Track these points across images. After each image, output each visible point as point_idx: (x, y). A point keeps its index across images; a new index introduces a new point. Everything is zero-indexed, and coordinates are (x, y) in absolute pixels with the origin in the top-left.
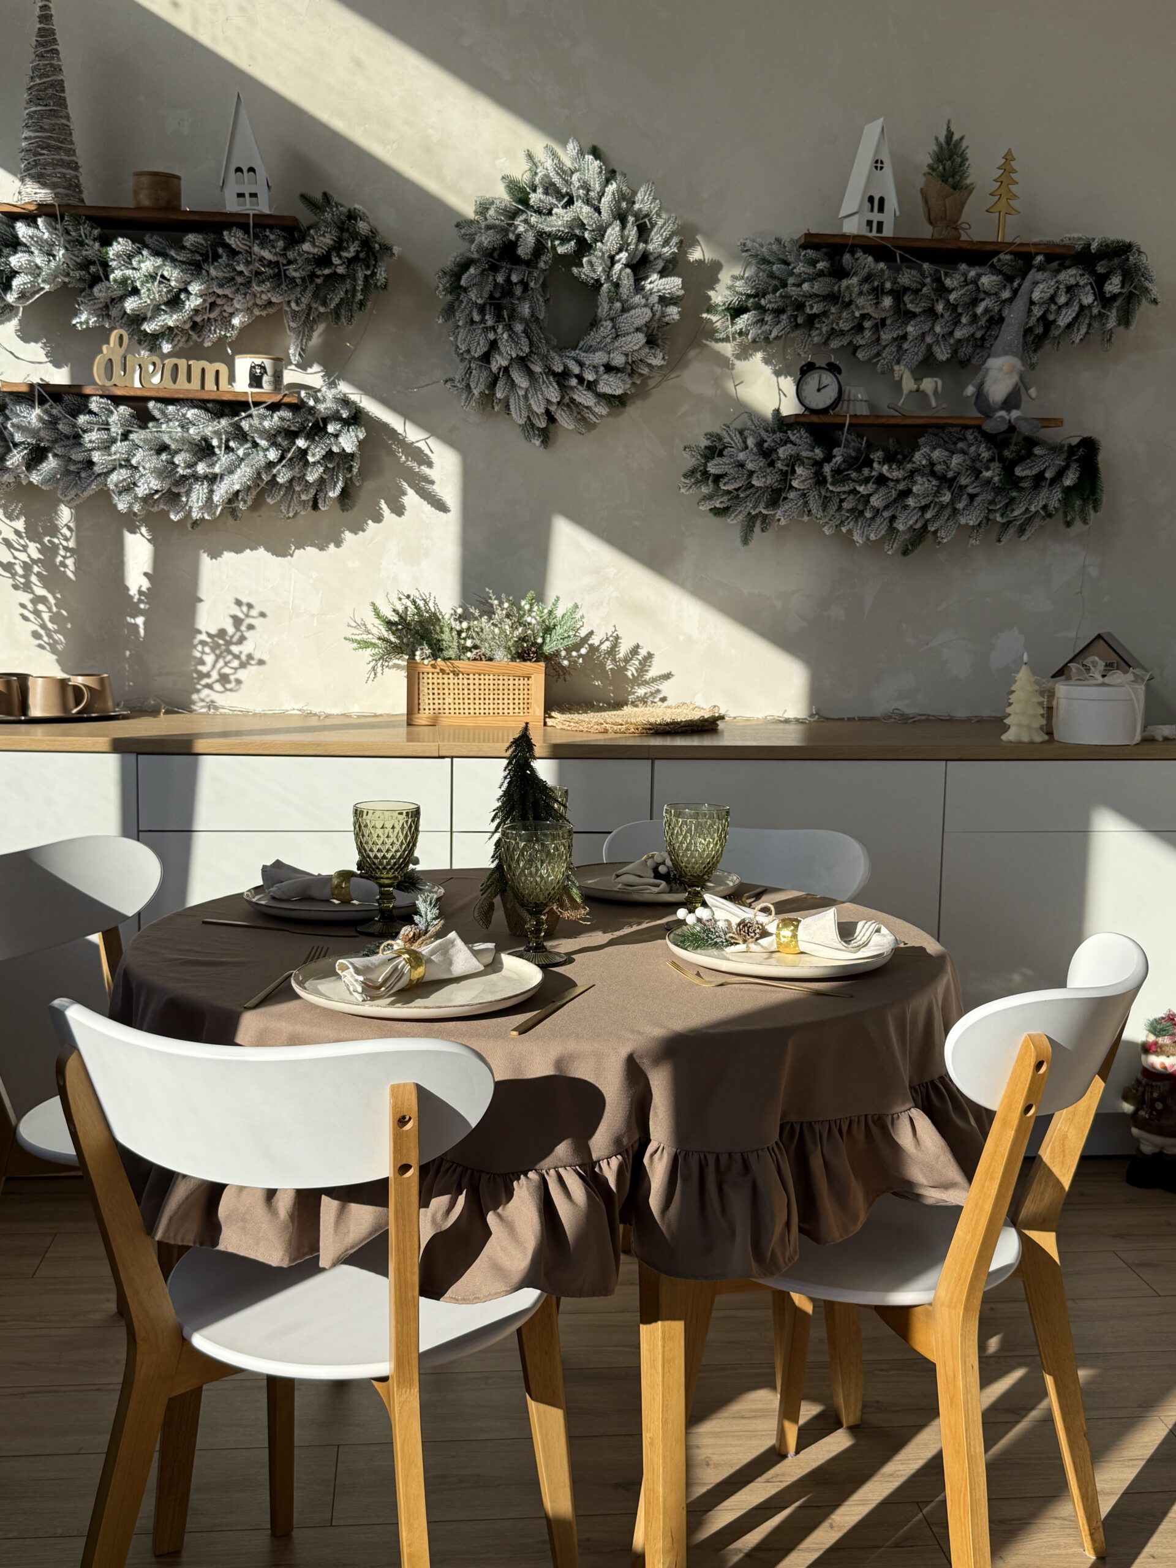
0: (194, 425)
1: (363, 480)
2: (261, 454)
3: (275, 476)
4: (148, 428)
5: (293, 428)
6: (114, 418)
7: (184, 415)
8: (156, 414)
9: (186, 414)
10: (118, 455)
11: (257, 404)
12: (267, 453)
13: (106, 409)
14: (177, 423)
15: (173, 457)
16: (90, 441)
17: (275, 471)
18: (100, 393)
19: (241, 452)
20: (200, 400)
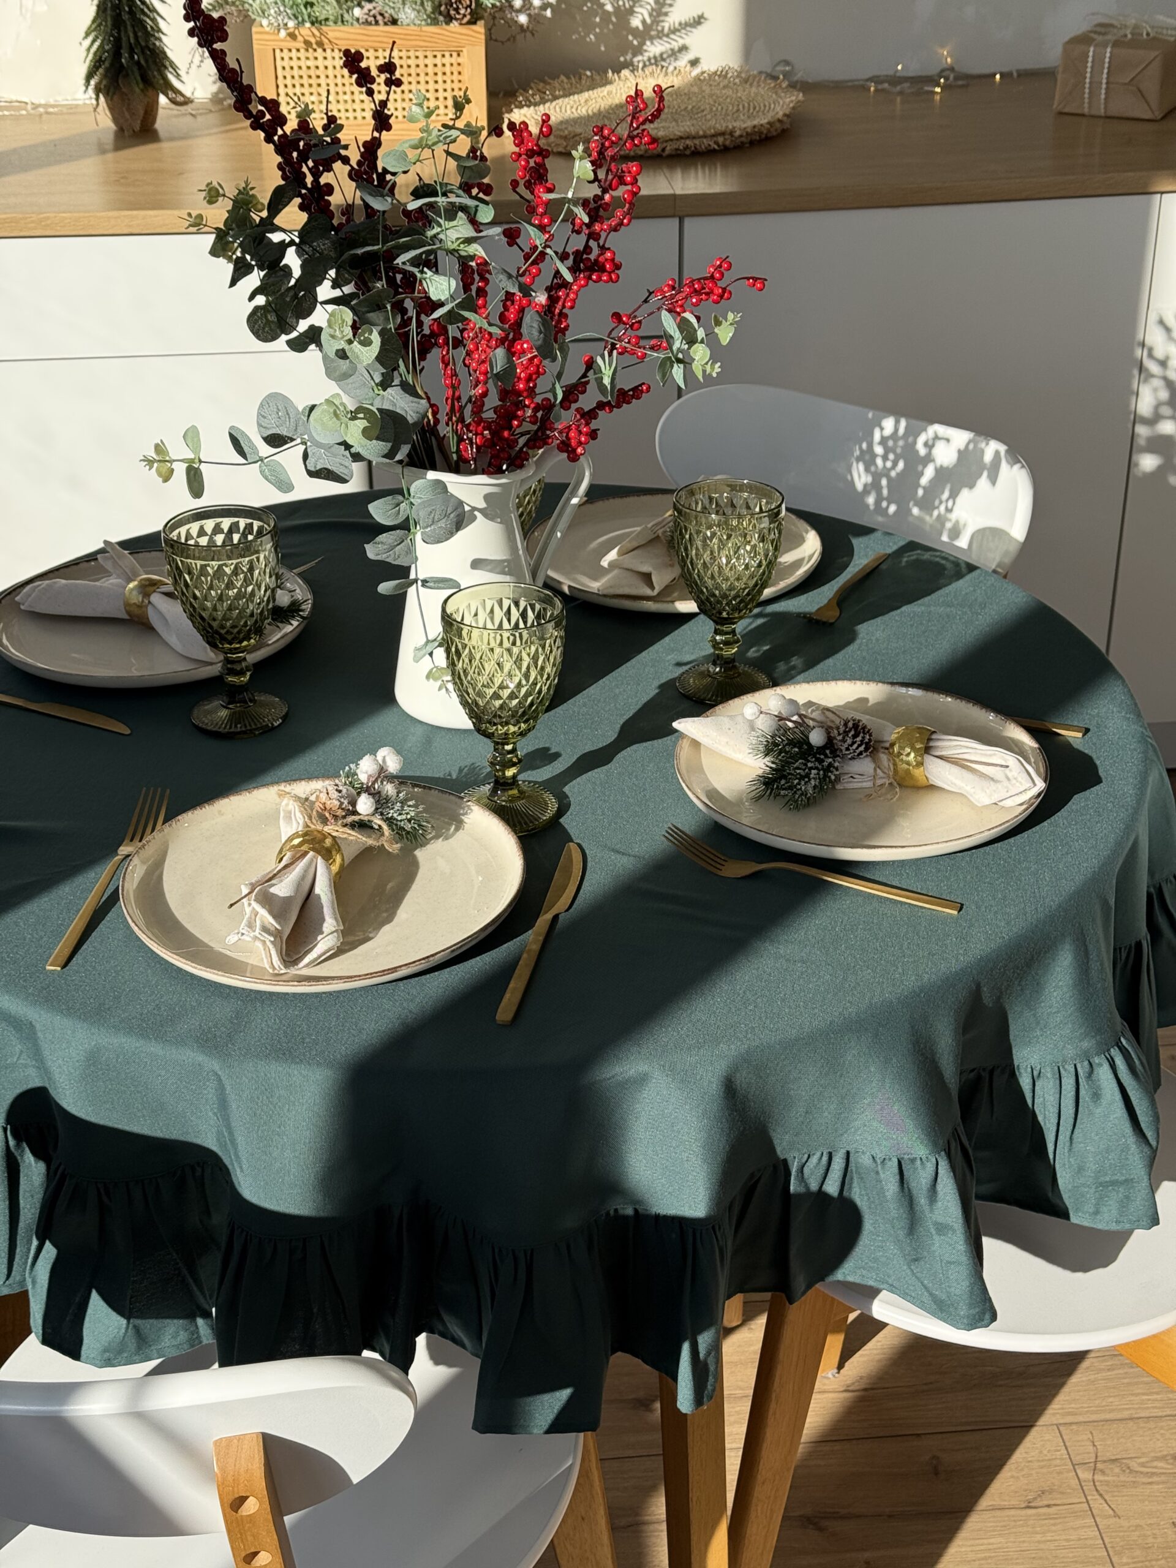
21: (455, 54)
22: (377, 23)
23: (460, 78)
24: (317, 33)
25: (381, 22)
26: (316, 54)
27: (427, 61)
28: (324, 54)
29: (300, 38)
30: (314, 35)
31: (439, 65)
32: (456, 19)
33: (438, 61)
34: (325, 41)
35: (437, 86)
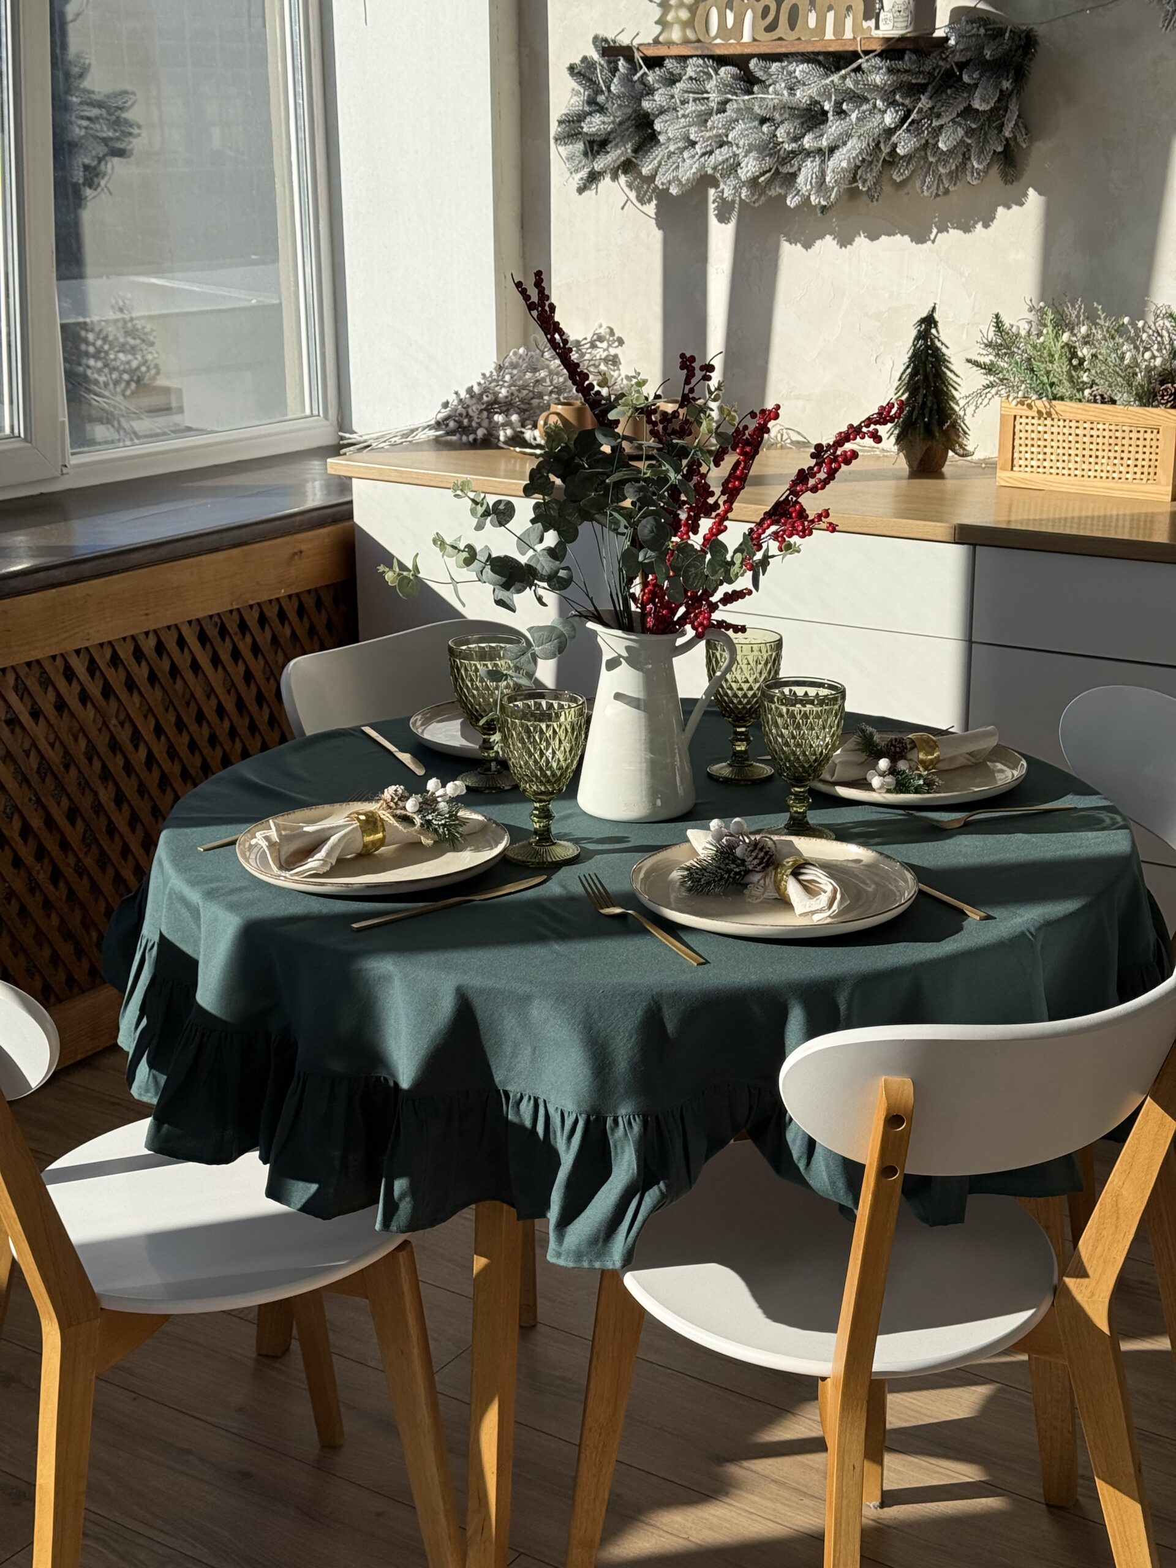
0: (804, 84)
1: (1031, 140)
2: (878, 116)
3: (895, 146)
4: (752, 93)
5: (914, 81)
6: (713, 82)
7: (790, 73)
8: (759, 74)
9: (795, 71)
10: (714, 132)
11: (867, 53)
12: (885, 115)
13: (704, 73)
14: (783, 85)
15: (776, 128)
16: (684, 116)
17: (894, 139)
18: (699, 53)
19: (854, 116)
20: (813, 53)
21: (1155, 431)
22: (1095, 401)
23: (1157, 451)
24: (1048, 406)
25: (1099, 401)
26: (1046, 422)
27: (1131, 435)
28: (1052, 423)
29: (1035, 409)
30: (1045, 407)
31: (1142, 439)
32: (1163, 404)
33: (1140, 435)
34: (1053, 412)
35: (1137, 456)
